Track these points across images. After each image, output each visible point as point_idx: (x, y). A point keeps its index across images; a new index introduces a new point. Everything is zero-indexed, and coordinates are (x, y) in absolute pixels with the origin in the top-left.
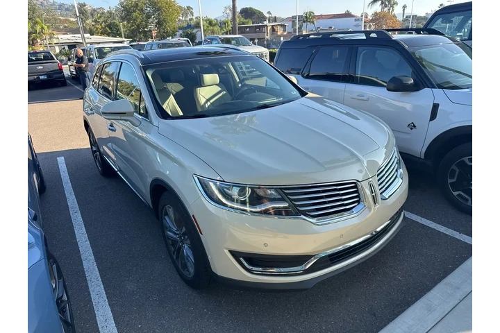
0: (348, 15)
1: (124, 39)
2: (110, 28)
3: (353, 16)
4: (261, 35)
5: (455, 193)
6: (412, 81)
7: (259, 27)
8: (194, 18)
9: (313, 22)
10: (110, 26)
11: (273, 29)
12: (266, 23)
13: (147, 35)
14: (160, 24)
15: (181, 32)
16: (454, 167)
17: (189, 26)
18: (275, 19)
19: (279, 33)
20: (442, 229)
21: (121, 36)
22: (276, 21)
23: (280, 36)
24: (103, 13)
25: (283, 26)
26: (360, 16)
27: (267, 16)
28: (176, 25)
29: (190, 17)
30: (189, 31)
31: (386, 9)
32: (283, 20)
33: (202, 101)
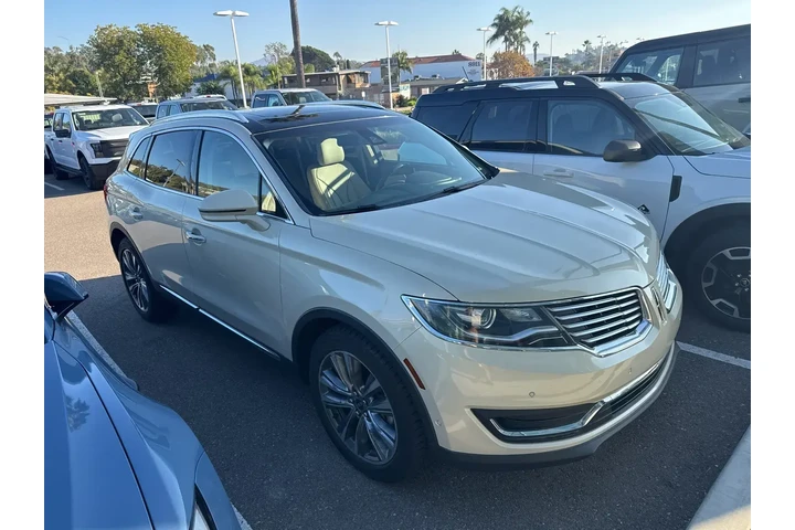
0: (457, 57)
1: (103, 99)
2: (75, 81)
3: (464, 59)
4: (330, 89)
5: (715, 302)
6: (638, 146)
7: (326, 76)
8: (216, 62)
9: (408, 68)
10: (73, 77)
11: (348, 80)
12: (336, 70)
13: (141, 91)
14: (162, 73)
15: (198, 85)
16: (709, 264)
17: (210, 77)
18: (348, 65)
19: (358, 86)
20: (711, 354)
21: (98, 95)
22: (349, 68)
23: (361, 90)
24: (59, 57)
25: (363, 74)
26: (474, 57)
27: (335, 59)
28: (189, 74)
29: (208, 62)
30: (213, 84)
31: (512, 48)
32: (360, 66)
33: (323, 188)
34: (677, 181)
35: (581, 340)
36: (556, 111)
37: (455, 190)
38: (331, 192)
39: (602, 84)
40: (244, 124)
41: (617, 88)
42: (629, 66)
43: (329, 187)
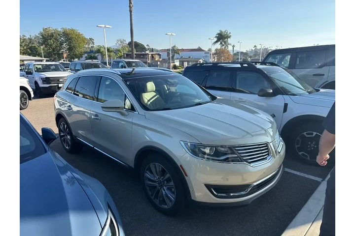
0: (200, 50)
1: (43, 58)
2: (31, 50)
3: (203, 51)
4: (144, 60)
5: (300, 153)
6: (272, 91)
7: (143, 55)
8: (94, 46)
9: (178, 53)
10: (30, 48)
11: (152, 57)
12: (147, 52)
13: (60, 56)
14: (70, 49)
15: (86, 55)
16: (298, 138)
17: (92, 52)
18: (152, 50)
19: (156, 59)
20: (298, 173)
21: (41, 57)
22: (153, 51)
23: (158, 61)
25: (159, 54)
26: (207, 50)
27: (147, 47)
28: (82, 50)
29: (91, 45)
30: (92, 55)
31: (223, 47)
32: (158, 51)
33: (146, 101)
34: (286, 105)
35: (246, 160)
36: (240, 76)
37: (200, 104)
38: (149, 103)
39: (259, 66)
40: (119, 75)
41: (264, 68)
42: (270, 59)
43: (149, 101)
